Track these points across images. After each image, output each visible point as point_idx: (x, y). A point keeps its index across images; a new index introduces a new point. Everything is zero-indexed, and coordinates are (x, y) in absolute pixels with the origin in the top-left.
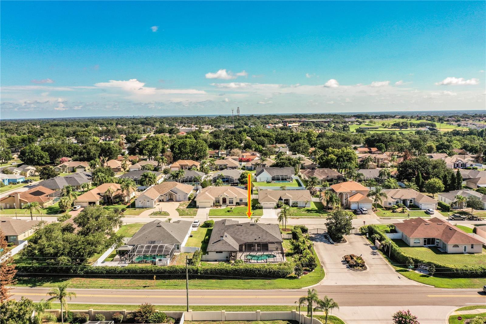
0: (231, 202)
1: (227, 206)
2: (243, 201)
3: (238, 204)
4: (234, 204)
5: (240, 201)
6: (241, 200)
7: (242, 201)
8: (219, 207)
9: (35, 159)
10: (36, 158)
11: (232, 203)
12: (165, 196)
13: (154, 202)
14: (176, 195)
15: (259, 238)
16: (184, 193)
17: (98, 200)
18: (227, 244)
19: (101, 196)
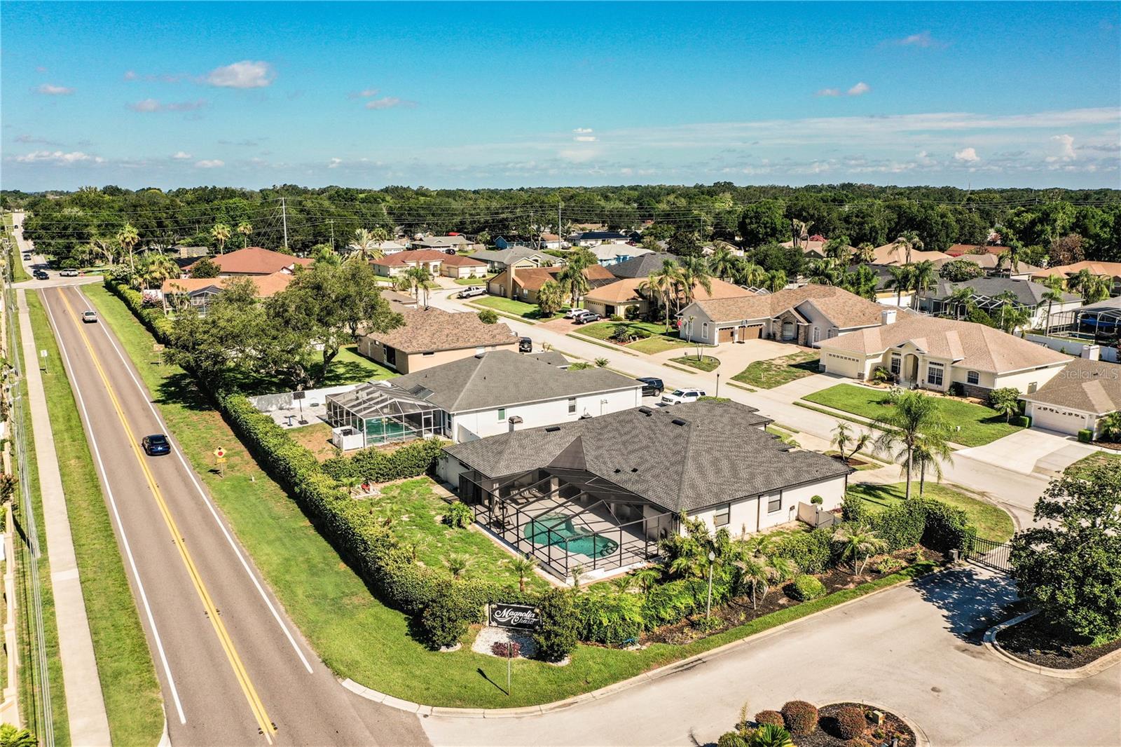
0: (935, 378)
1: (916, 387)
2: (979, 385)
3: (958, 389)
4: (946, 384)
5: (970, 380)
6: (973, 378)
7: (976, 382)
8: (883, 385)
9: (758, 232)
10: (762, 230)
11: (939, 382)
12: (780, 323)
13: (717, 329)
14: (807, 324)
15: (635, 470)
16: (828, 321)
17: (620, 304)
18: (499, 449)
19: (641, 295)
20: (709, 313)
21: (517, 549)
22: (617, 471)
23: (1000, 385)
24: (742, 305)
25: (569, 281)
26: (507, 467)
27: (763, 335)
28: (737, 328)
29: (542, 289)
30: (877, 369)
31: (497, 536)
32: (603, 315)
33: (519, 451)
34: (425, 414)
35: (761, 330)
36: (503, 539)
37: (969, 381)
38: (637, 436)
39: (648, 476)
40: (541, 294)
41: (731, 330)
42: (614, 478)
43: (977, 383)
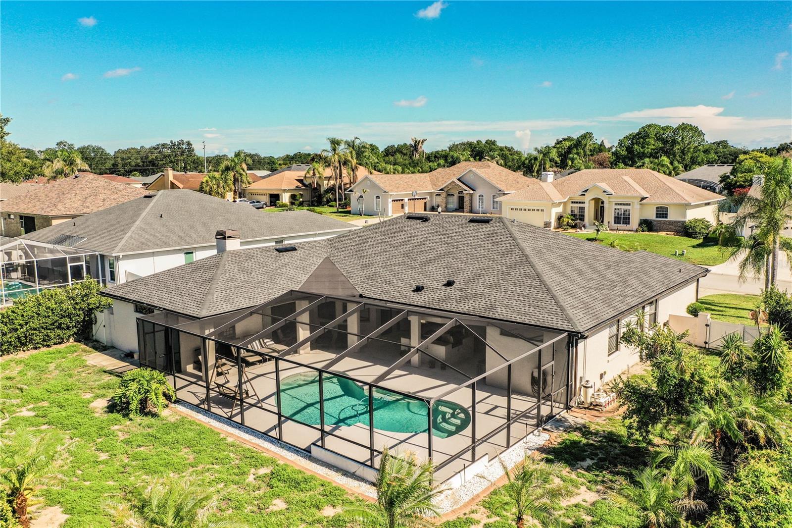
0: (622, 219)
3: (648, 225)
4: (634, 223)
5: (658, 215)
11: (627, 221)
12: (444, 195)
13: (390, 200)
14: (472, 192)
15: (450, 284)
16: (493, 187)
17: (285, 191)
18: (207, 276)
19: (304, 185)
20: (381, 185)
21: (279, 441)
22: (418, 289)
23: (691, 215)
24: (407, 180)
25: (231, 174)
26: (227, 300)
27: (427, 208)
28: (406, 200)
29: (204, 180)
30: (560, 218)
31: (229, 421)
32: (268, 204)
33: (241, 277)
34: (73, 260)
35: (425, 203)
36: (241, 426)
37: (657, 217)
38: (422, 244)
39: (479, 288)
40: (204, 185)
41: (401, 202)
42: (419, 299)
43: (666, 217)
